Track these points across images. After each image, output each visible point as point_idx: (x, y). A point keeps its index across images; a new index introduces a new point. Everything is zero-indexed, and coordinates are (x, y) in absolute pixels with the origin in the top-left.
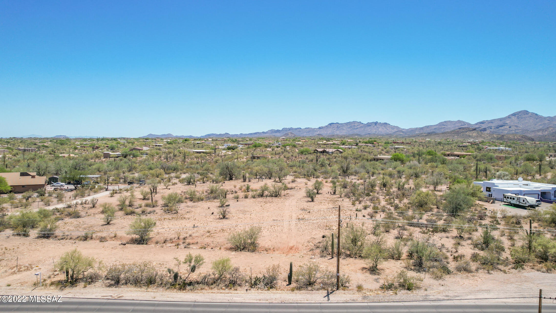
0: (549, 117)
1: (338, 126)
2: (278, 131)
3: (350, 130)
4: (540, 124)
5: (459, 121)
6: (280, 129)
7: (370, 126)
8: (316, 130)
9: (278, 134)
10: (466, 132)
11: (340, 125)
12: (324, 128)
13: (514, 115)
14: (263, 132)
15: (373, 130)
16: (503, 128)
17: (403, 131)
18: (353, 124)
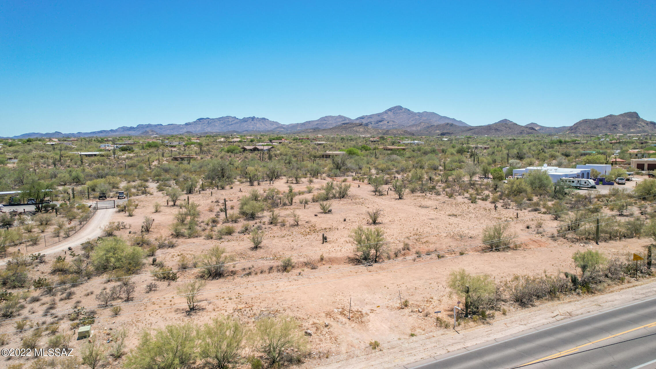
0: (419, 113)
1: (209, 121)
2: (132, 128)
3: (223, 126)
4: (412, 119)
5: (340, 117)
6: (135, 126)
7: (247, 121)
8: (181, 126)
9: (132, 133)
10: (354, 127)
11: (211, 121)
12: (192, 124)
13: (390, 110)
14: (112, 131)
15: (251, 127)
16: (381, 123)
17: (284, 126)
18: (227, 119)
